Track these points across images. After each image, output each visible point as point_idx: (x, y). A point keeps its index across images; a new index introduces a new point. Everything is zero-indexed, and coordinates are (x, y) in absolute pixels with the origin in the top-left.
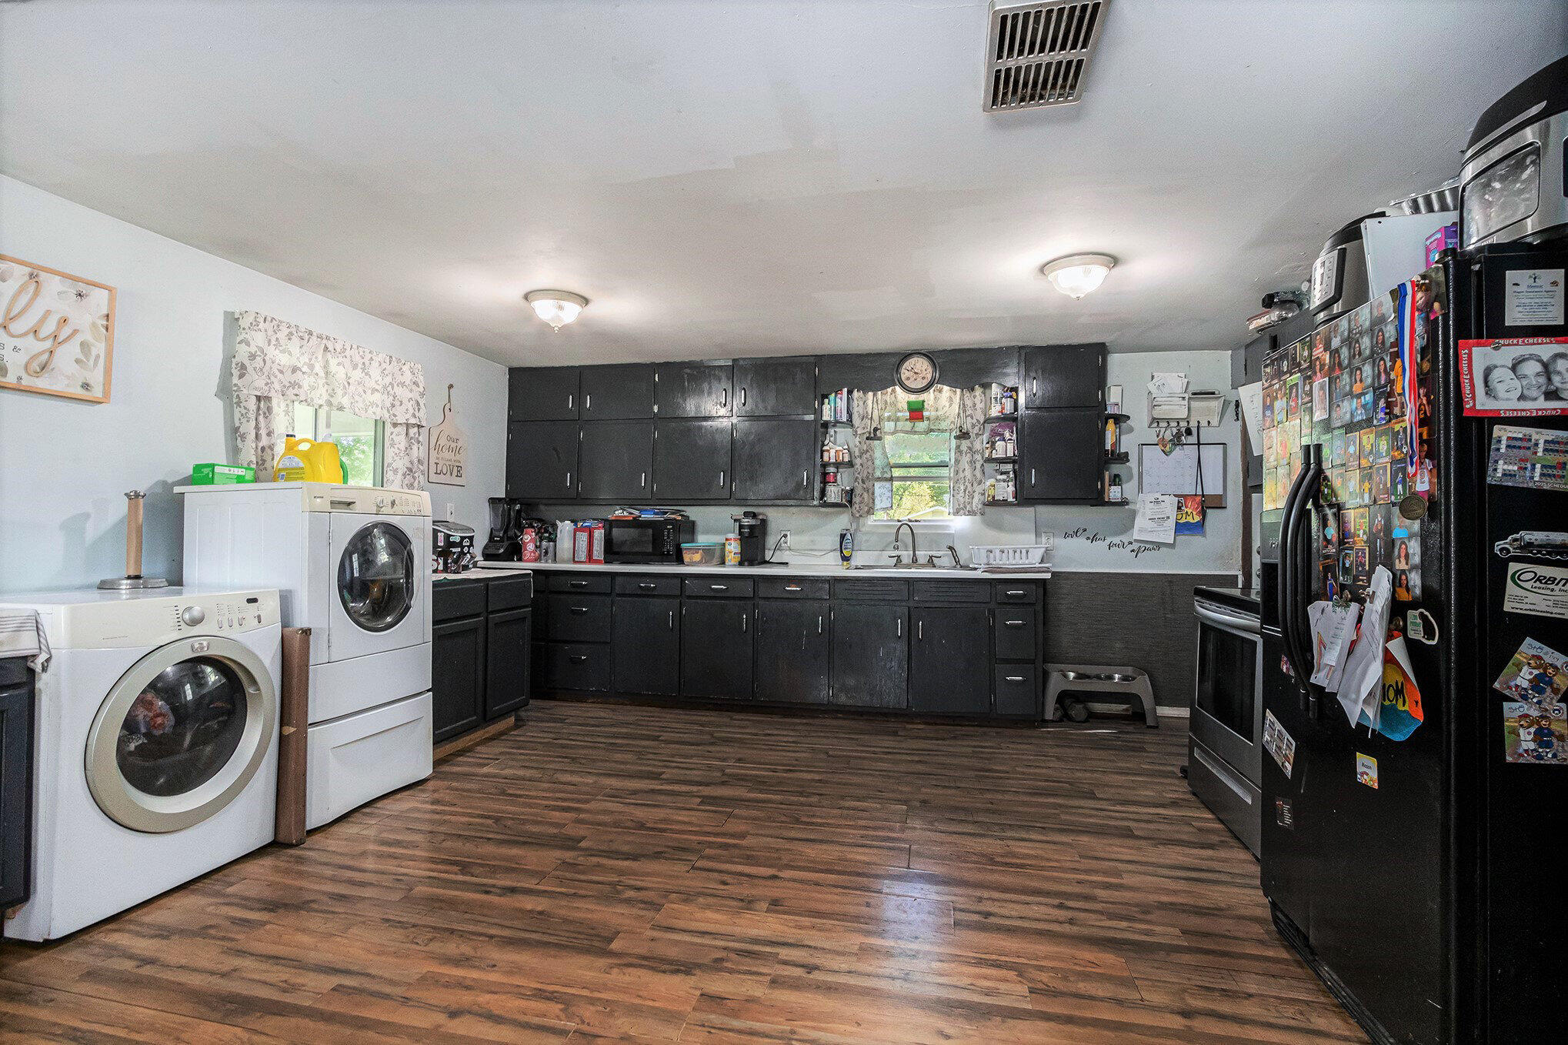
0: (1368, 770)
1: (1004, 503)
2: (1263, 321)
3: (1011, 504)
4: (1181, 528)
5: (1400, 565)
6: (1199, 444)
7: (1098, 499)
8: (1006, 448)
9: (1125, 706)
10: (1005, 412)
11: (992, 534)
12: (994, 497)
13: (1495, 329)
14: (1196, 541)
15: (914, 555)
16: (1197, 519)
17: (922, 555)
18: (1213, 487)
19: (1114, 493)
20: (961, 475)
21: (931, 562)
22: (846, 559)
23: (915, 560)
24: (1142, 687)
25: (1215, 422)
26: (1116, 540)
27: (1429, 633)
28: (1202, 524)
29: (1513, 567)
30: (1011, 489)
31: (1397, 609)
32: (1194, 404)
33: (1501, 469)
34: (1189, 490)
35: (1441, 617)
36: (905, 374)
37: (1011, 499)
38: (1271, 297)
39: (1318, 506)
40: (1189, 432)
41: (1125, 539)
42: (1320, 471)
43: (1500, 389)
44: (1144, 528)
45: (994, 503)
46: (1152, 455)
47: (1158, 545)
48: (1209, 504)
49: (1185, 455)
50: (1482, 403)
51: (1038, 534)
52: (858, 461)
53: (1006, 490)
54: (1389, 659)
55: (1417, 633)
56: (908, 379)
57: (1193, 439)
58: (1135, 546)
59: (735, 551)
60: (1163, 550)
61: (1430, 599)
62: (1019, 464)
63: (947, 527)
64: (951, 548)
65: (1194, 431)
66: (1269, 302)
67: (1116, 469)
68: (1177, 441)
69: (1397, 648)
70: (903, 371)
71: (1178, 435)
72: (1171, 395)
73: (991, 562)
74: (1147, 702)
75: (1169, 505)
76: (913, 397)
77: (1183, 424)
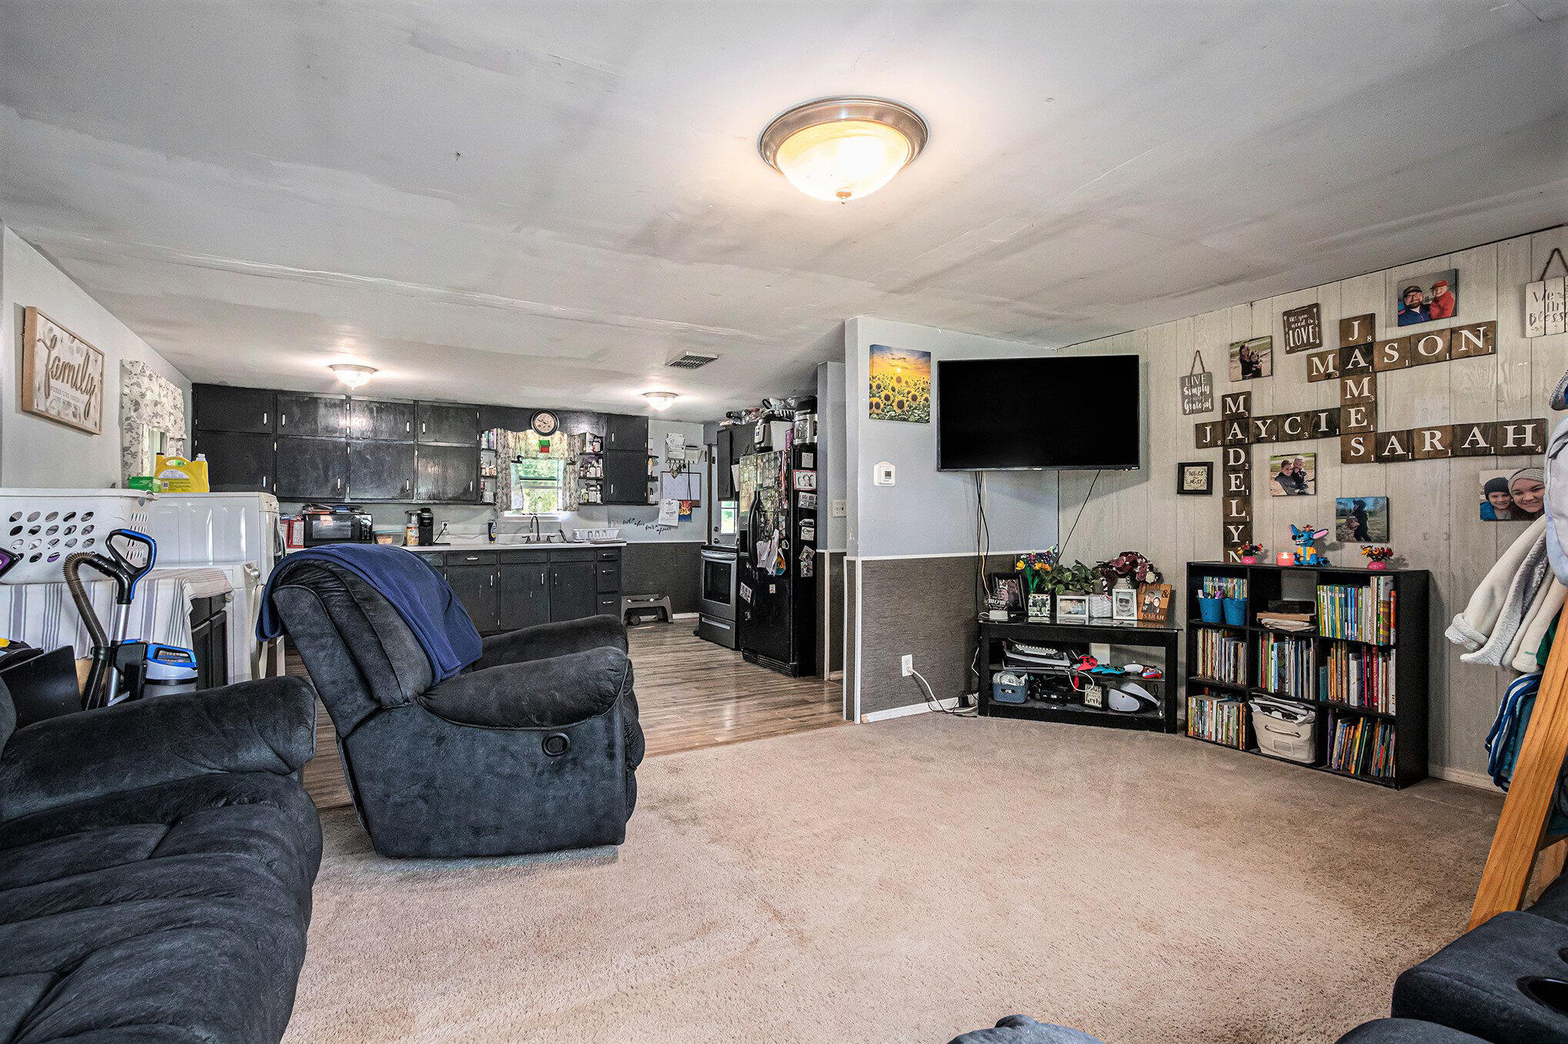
0: (772, 588)
1: (595, 504)
2: (726, 423)
3: (598, 504)
4: (682, 518)
5: (781, 529)
6: (689, 473)
7: (644, 502)
8: (596, 470)
9: (654, 616)
10: (595, 450)
11: (584, 522)
12: (588, 500)
13: (799, 467)
14: (688, 524)
15: (538, 535)
16: (688, 513)
17: (543, 535)
18: (695, 497)
19: (652, 499)
20: (568, 486)
21: (548, 540)
22: (491, 539)
23: (538, 539)
24: (666, 602)
25: (696, 462)
26: (650, 525)
27: (787, 547)
28: (690, 515)
29: (803, 528)
30: (599, 496)
31: (780, 540)
32: (687, 451)
33: (801, 504)
34: (684, 498)
35: (789, 542)
36: (537, 423)
37: (599, 502)
38: (730, 413)
39: (759, 512)
40: (684, 466)
41: (654, 524)
42: (759, 500)
43: (801, 483)
44: (664, 518)
45: (588, 503)
46: (667, 477)
47: (670, 527)
48: (695, 504)
49: (682, 478)
50: (797, 486)
51: (609, 522)
52: (500, 475)
53: (595, 497)
54: (779, 554)
55: (784, 547)
56: (540, 426)
57: (686, 470)
58: (659, 528)
59: (416, 535)
60: (673, 529)
61: (787, 538)
62: (602, 483)
63: (557, 518)
64: (561, 531)
65: (687, 465)
66: (729, 415)
67: (650, 485)
68: (679, 471)
69: (780, 550)
70: (536, 420)
71: (680, 467)
72: (677, 446)
73: (591, 538)
74: (669, 609)
75: (676, 503)
76: (542, 438)
77: (682, 462)
